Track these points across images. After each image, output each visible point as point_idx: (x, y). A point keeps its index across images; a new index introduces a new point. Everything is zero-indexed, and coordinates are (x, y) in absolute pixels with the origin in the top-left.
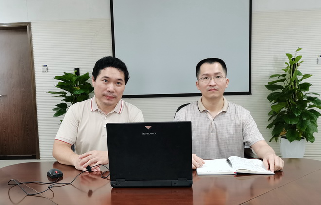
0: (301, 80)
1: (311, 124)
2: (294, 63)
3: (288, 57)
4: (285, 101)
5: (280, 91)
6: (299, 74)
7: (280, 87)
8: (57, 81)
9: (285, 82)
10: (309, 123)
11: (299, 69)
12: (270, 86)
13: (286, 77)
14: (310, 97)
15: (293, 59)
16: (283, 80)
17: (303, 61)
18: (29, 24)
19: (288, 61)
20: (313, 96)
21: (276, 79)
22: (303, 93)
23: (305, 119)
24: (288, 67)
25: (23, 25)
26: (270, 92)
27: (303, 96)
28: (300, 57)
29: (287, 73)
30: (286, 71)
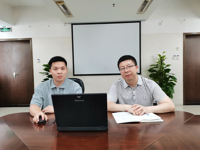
0: (165, 67)
1: (171, 89)
2: (162, 59)
3: (159, 56)
4: (158, 78)
5: (155, 73)
6: (164, 64)
7: (155, 71)
8: (44, 67)
10: (170, 89)
11: (164, 62)
12: (150, 70)
14: (170, 76)
15: (161, 57)
17: (166, 58)
18: (31, 39)
19: (159, 58)
20: (172, 75)
21: (153, 67)
22: (167, 74)
23: (168, 87)
24: (159, 61)
25: (28, 39)
26: (150, 73)
27: (167, 75)
28: (165, 56)
30: (158, 63)
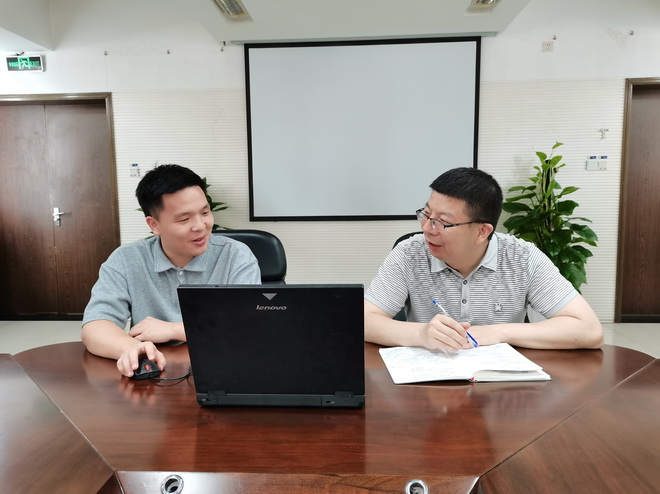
0: (560, 196)
1: (576, 269)
2: (549, 168)
3: (538, 158)
4: (534, 231)
6: (557, 186)
7: (525, 207)
10: (573, 269)
11: (557, 178)
13: (535, 191)
14: (575, 224)
15: (547, 162)
16: (530, 196)
19: (539, 164)
20: (580, 223)
21: (519, 193)
22: (563, 217)
23: (568, 261)
24: (538, 175)
26: (507, 215)
27: (563, 222)
28: (558, 158)
29: (538, 185)
30: (535, 181)
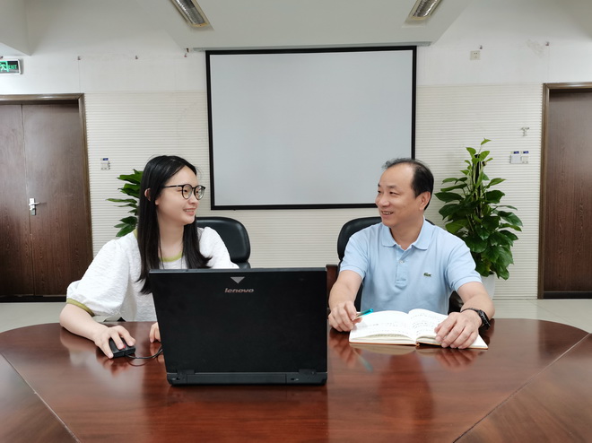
0: (488, 187)
1: (504, 251)
2: (478, 162)
3: (469, 153)
4: (466, 217)
5: (457, 202)
6: (485, 178)
7: (457, 197)
8: (123, 183)
9: (466, 189)
11: (485, 170)
12: (443, 196)
13: (466, 182)
14: (502, 212)
15: (476, 156)
16: (461, 187)
17: (491, 159)
18: (82, 96)
19: (470, 158)
20: (507, 210)
21: (452, 184)
24: (469, 168)
25: (73, 98)
27: (491, 210)
28: (486, 153)
29: (468, 176)
30: (466, 174)
